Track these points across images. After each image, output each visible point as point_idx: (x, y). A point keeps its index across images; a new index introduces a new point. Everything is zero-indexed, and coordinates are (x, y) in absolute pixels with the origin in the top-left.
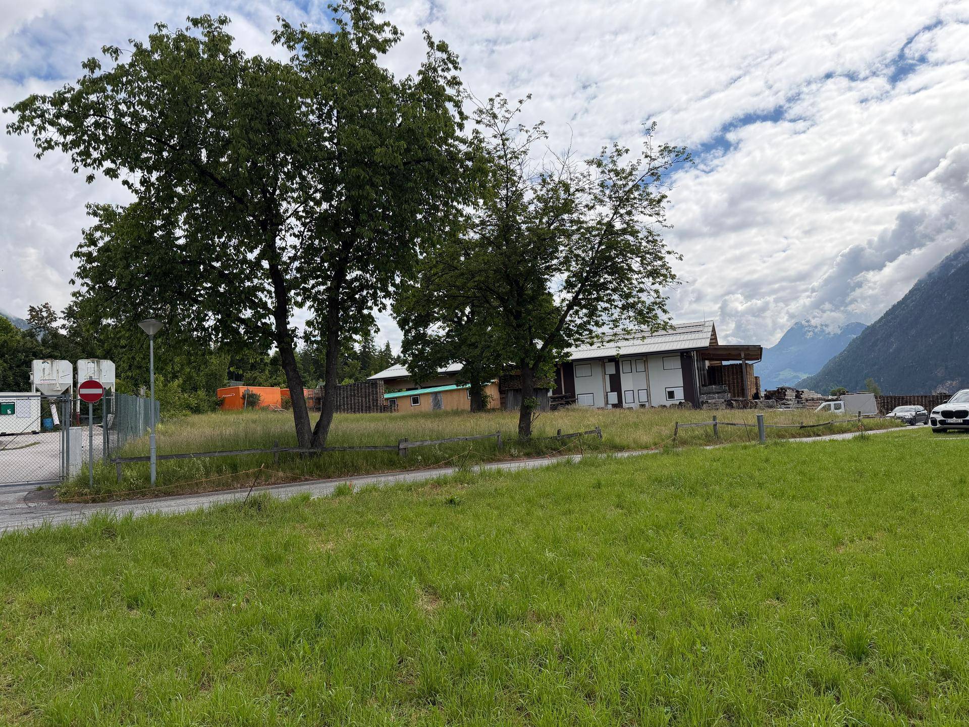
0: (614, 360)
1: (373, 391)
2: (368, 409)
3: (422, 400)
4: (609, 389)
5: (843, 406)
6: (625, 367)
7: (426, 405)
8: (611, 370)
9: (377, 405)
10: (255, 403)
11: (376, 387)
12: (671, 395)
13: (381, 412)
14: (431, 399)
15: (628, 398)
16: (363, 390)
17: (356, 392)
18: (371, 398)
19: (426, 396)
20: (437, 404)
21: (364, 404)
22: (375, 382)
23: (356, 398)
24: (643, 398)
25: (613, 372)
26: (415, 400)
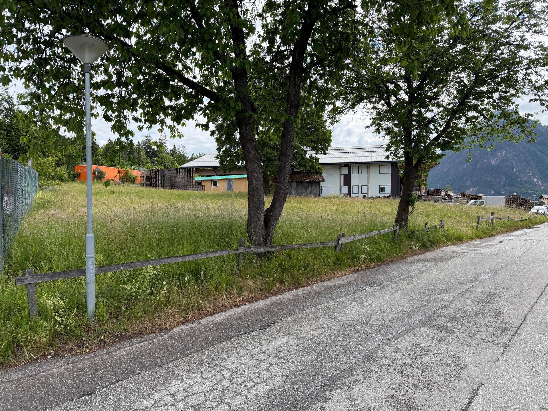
0: (348, 165)
1: (188, 175)
2: (184, 187)
3: (220, 183)
4: (342, 184)
5: (485, 203)
6: (354, 171)
7: (222, 187)
8: (345, 171)
9: (190, 185)
10: (102, 177)
11: (190, 173)
12: (382, 190)
13: (193, 190)
14: (226, 183)
15: (354, 190)
16: (181, 174)
17: (176, 175)
18: (186, 180)
19: (222, 181)
20: (230, 187)
21: (181, 183)
22: (189, 169)
23: (176, 179)
24: (365, 191)
25: (346, 173)
26: (215, 183)
